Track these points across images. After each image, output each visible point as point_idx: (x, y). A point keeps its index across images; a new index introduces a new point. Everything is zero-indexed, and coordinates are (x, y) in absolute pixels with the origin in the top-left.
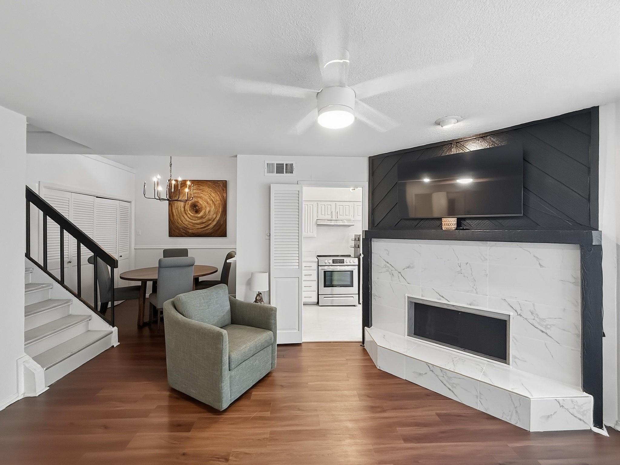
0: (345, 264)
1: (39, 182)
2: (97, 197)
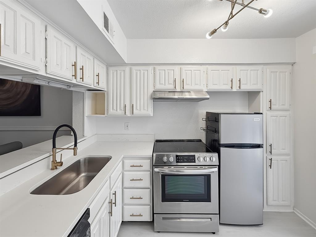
0: (197, 163)
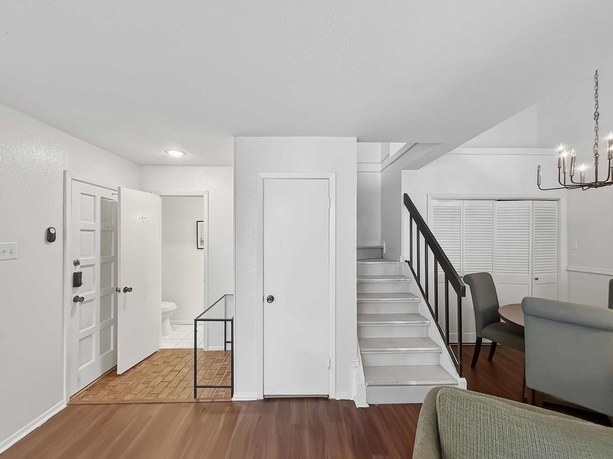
1: (427, 194)
2: (498, 200)
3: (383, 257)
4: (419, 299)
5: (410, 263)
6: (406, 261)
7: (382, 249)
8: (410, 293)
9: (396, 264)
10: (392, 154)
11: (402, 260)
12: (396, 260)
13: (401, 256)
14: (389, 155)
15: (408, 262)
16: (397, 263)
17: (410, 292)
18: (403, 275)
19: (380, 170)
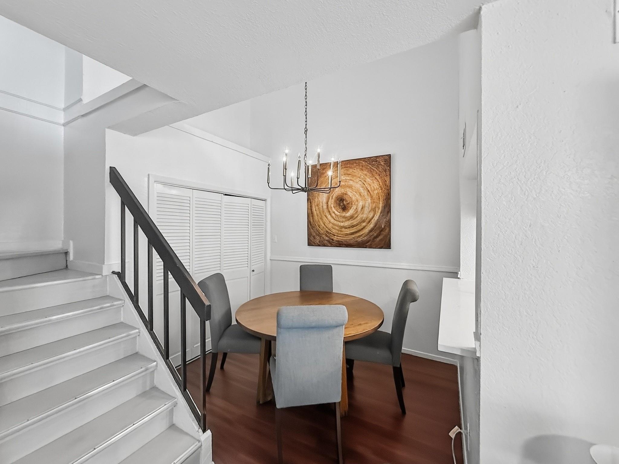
1: (149, 175)
2: (225, 195)
3: (69, 268)
4: (137, 330)
5: (121, 275)
6: (113, 273)
7: (66, 253)
8: (122, 323)
9: (94, 279)
10: (86, 99)
11: (106, 271)
12: (96, 272)
13: (103, 266)
14: (81, 100)
15: (118, 274)
16: (97, 277)
17: (122, 320)
18: (108, 295)
19: (62, 121)
